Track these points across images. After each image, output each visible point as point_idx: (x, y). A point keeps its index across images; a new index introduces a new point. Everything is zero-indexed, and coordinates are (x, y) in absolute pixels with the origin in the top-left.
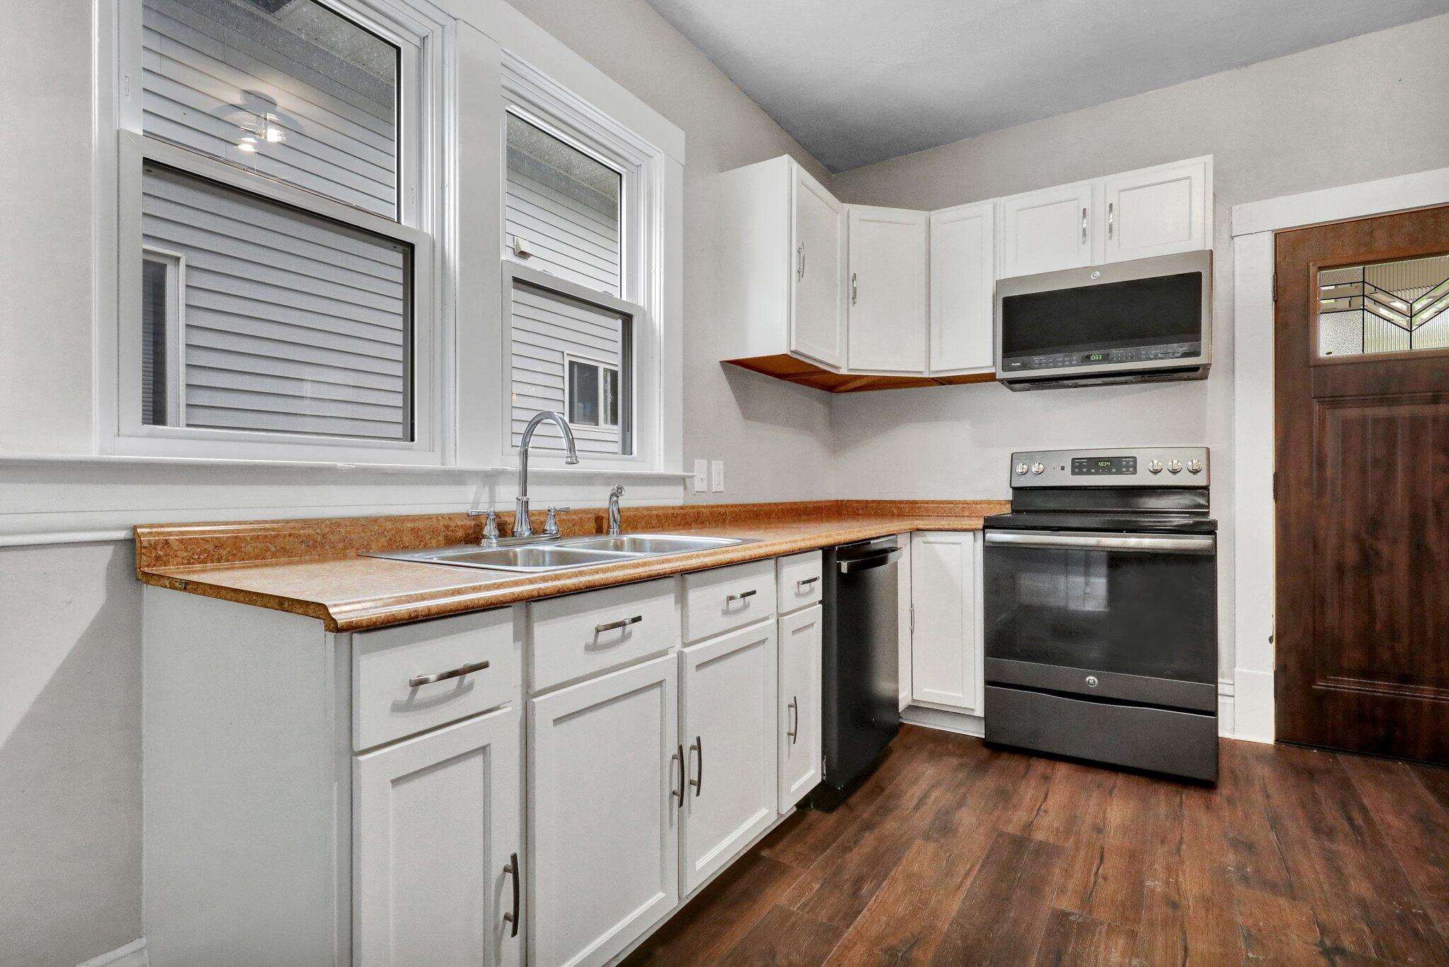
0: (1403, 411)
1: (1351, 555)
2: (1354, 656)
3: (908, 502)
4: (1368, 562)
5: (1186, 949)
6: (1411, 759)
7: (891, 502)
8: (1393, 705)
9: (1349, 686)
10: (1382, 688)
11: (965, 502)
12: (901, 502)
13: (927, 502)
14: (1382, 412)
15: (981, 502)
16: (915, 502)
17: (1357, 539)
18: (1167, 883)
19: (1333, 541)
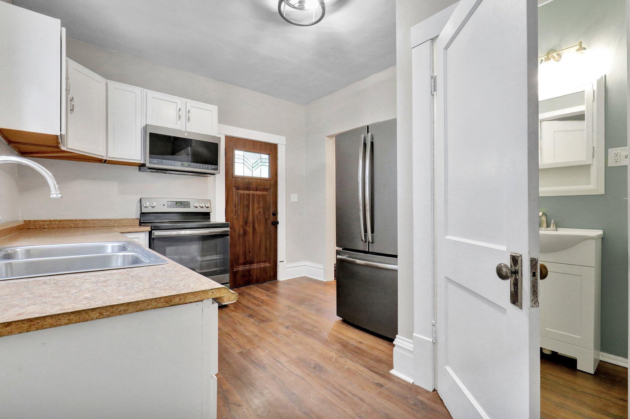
0: (251, 192)
1: (242, 232)
2: (241, 260)
3: (80, 220)
4: (245, 233)
5: (270, 342)
6: (253, 284)
7: (69, 220)
8: (249, 271)
9: (241, 268)
10: (247, 267)
11: (115, 220)
12: (76, 220)
13: (93, 220)
14: (247, 192)
15: (124, 219)
16: (86, 220)
17: (243, 227)
18: (249, 332)
19: (238, 228)
